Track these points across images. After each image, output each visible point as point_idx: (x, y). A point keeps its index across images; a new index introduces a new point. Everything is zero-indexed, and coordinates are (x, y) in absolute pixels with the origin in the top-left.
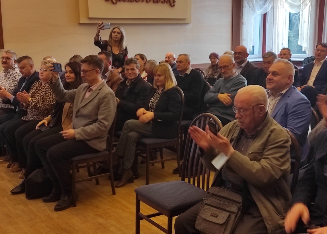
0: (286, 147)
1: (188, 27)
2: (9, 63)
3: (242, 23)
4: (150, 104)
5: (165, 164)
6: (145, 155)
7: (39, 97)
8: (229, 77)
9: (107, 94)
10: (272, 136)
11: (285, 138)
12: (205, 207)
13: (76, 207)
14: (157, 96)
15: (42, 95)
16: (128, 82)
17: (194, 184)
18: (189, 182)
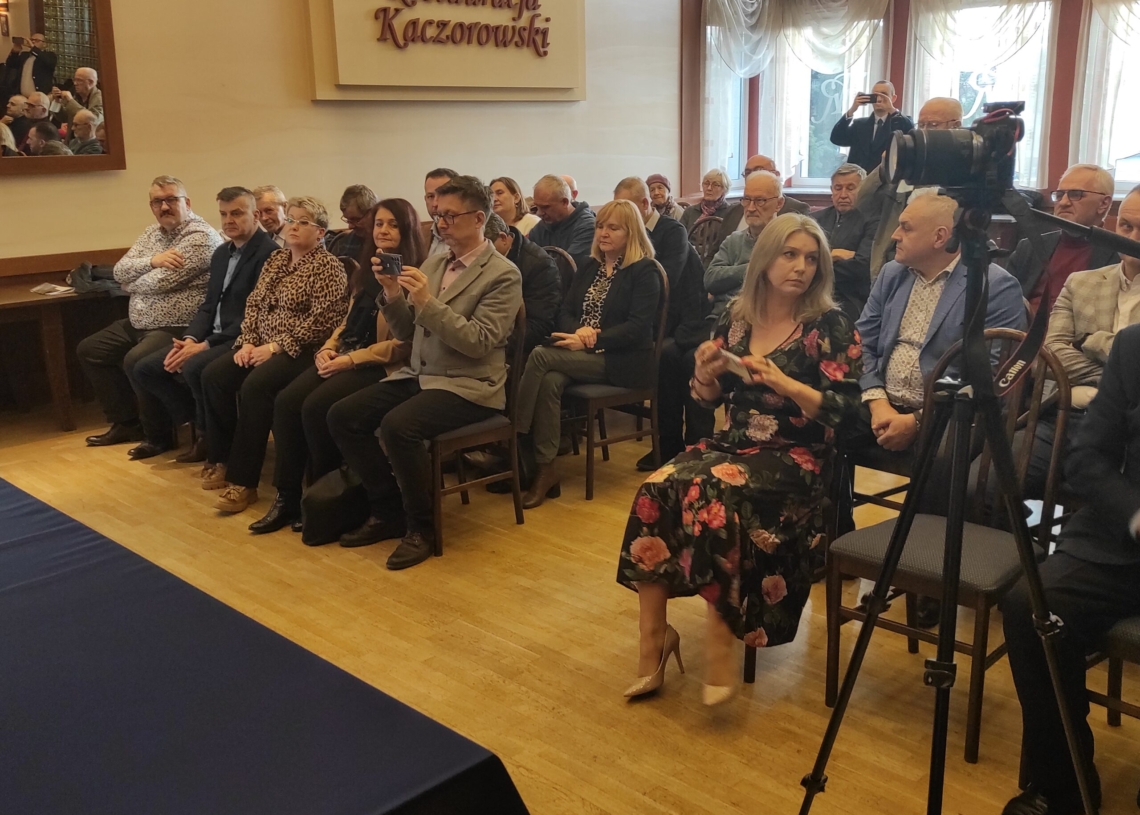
1: (577, 110)
2: (178, 211)
3: (705, 99)
4: (585, 304)
7: (294, 292)
15: (300, 285)
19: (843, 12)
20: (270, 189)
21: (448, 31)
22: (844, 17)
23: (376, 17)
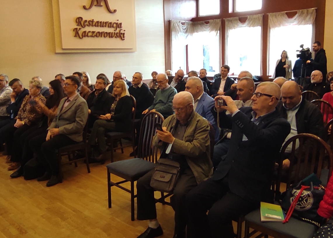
0: (208, 130)
1: (135, 54)
2: (2, 84)
3: (172, 51)
5: (124, 150)
6: (110, 144)
8: (164, 88)
9: (81, 103)
10: (199, 124)
11: (206, 125)
12: (156, 172)
13: (63, 183)
14: (116, 102)
16: (97, 93)
17: (150, 160)
18: (147, 159)
19: (209, 29)
20: (37, 77)
21: (95, 34)
22: (209, 30)
23: (74, 30)
